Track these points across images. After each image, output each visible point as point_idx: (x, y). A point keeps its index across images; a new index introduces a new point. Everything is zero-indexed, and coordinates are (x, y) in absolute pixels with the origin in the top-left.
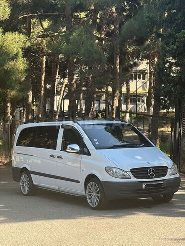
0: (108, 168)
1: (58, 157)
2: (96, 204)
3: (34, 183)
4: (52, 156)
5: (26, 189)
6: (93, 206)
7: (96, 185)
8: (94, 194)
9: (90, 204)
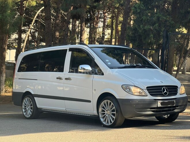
0: (125, 86)
1: (66, 79)
2: (111, 122)
3: (38, 106)
4: (59, 78)
5: (29, 112)
6: (107, 125)
7: (110, 103)
8: (108, 113)
9: (104, 123)
